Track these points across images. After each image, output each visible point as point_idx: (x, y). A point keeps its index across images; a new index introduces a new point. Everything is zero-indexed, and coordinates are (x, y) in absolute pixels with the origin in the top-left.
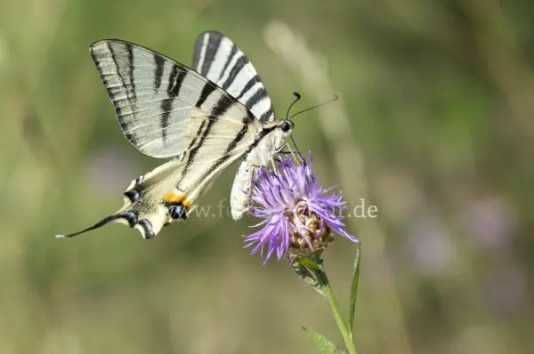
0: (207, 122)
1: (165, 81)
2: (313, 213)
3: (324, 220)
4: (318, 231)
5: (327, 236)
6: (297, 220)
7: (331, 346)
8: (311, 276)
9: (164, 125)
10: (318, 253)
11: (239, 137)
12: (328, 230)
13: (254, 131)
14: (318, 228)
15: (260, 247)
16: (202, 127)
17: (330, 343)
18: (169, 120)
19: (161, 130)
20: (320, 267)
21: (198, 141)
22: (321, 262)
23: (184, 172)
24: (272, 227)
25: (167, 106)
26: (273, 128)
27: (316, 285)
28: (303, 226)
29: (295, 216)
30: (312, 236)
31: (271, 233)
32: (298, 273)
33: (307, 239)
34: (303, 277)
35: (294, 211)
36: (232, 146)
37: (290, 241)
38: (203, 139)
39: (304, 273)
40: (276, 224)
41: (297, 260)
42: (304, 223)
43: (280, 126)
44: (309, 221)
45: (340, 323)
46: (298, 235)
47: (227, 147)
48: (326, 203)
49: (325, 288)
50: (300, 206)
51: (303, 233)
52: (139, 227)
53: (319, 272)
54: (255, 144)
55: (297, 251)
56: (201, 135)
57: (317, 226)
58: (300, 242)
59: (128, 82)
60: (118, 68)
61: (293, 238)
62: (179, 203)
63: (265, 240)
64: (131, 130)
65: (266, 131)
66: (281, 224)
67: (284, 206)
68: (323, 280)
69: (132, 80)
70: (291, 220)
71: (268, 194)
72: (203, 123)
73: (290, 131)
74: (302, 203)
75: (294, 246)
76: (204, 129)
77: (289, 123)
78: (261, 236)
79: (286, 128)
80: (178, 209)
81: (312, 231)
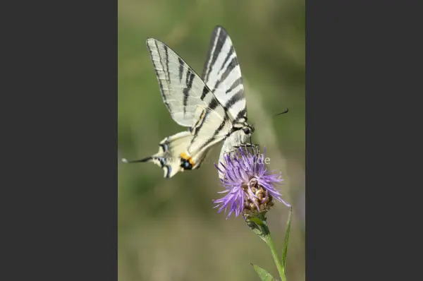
0: (205, 112)
1: (184, 76)
2: (261, 186)
3: (269, 192)
4: (264, 199)
5: (270, 202)
6: (250, 191)
7: (270, 276)
8: (258, 228)
9: (185, 104)
10: (263, 214)
11: (221, 128)
12: (271, 198)
13: (228, 127)
14: (264, 197)
15: (224, 207)
16: (202, 114)
17: (269, 275)
18: (188, 102)
19: (183, 106)
20: (264, 222)
21: (200, 123)
22: (265, 219)
23: (192, 141)
24: (233, 195)
25: (186, 93)
26: (240, 129)
27: (261, 235)
28: (253, 195)
29: (249, 188)
30: (260, 202)
31: (232, 199)
32: (250, 226)
33: (256, 204)
34: (253, 229)
35: (248, 184)
36: (217, 133)
37: (244, 204)
38: (202, 123)
39: (253, 226)
40: (235, 193)
41: (249, 217)
42: (254, 193)
43: (244, 130)
44: (258, 192)
45: (277, 261)
46: (250, 201)
47: (214, 132)
48: (270, 179)
49: (267, 237)
50: (252, 181)
51: (254, 199)
52: (165, 169)
53: (263, 226)
54: (228, 135)
55: (250, 211)
56: (202, 119)
57: (263, 196)
58: (252, 205)
59: (166, 69)
60: (161, 59)
61: (247, 203)
62: (188, 161)
63: (228, 204)
64: (168, 101)
65: (235, 129)
66: (239, 193)
67: (242, 181)
68: (266, 231)
69: (168, 69)
70: (246, 191)
71: (231, 173)
72: (203, 111)
73: (250, 134)
74: (254, 179)
75: (247, 208)
76: (203, 116)
77: (250, 129)
78: (225, 200)
79: (247, 132)
80: (187, 164)
81: (260, 198)
